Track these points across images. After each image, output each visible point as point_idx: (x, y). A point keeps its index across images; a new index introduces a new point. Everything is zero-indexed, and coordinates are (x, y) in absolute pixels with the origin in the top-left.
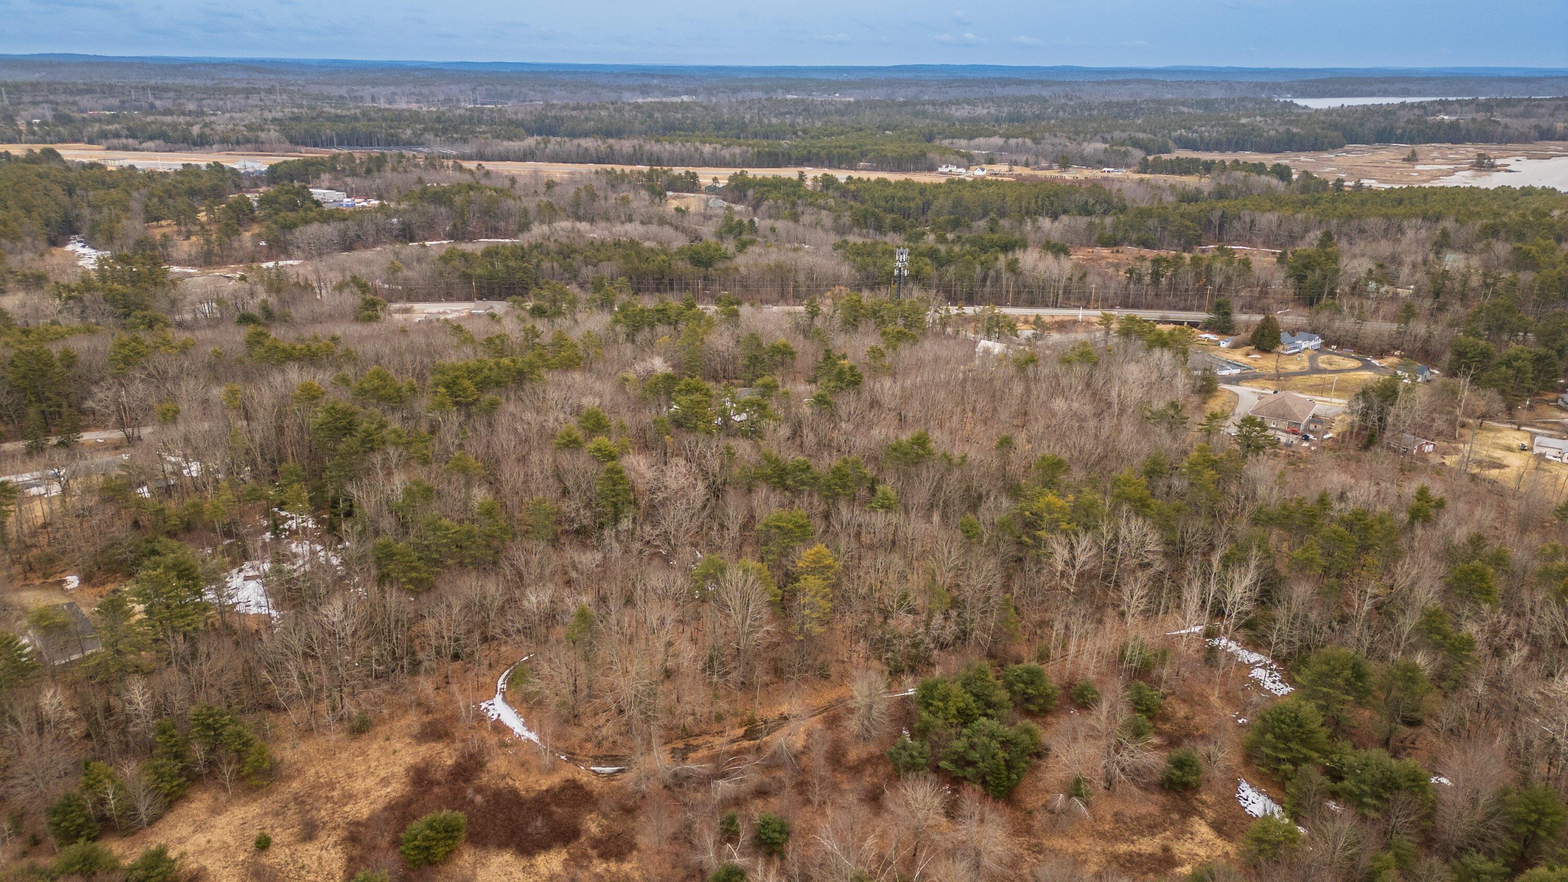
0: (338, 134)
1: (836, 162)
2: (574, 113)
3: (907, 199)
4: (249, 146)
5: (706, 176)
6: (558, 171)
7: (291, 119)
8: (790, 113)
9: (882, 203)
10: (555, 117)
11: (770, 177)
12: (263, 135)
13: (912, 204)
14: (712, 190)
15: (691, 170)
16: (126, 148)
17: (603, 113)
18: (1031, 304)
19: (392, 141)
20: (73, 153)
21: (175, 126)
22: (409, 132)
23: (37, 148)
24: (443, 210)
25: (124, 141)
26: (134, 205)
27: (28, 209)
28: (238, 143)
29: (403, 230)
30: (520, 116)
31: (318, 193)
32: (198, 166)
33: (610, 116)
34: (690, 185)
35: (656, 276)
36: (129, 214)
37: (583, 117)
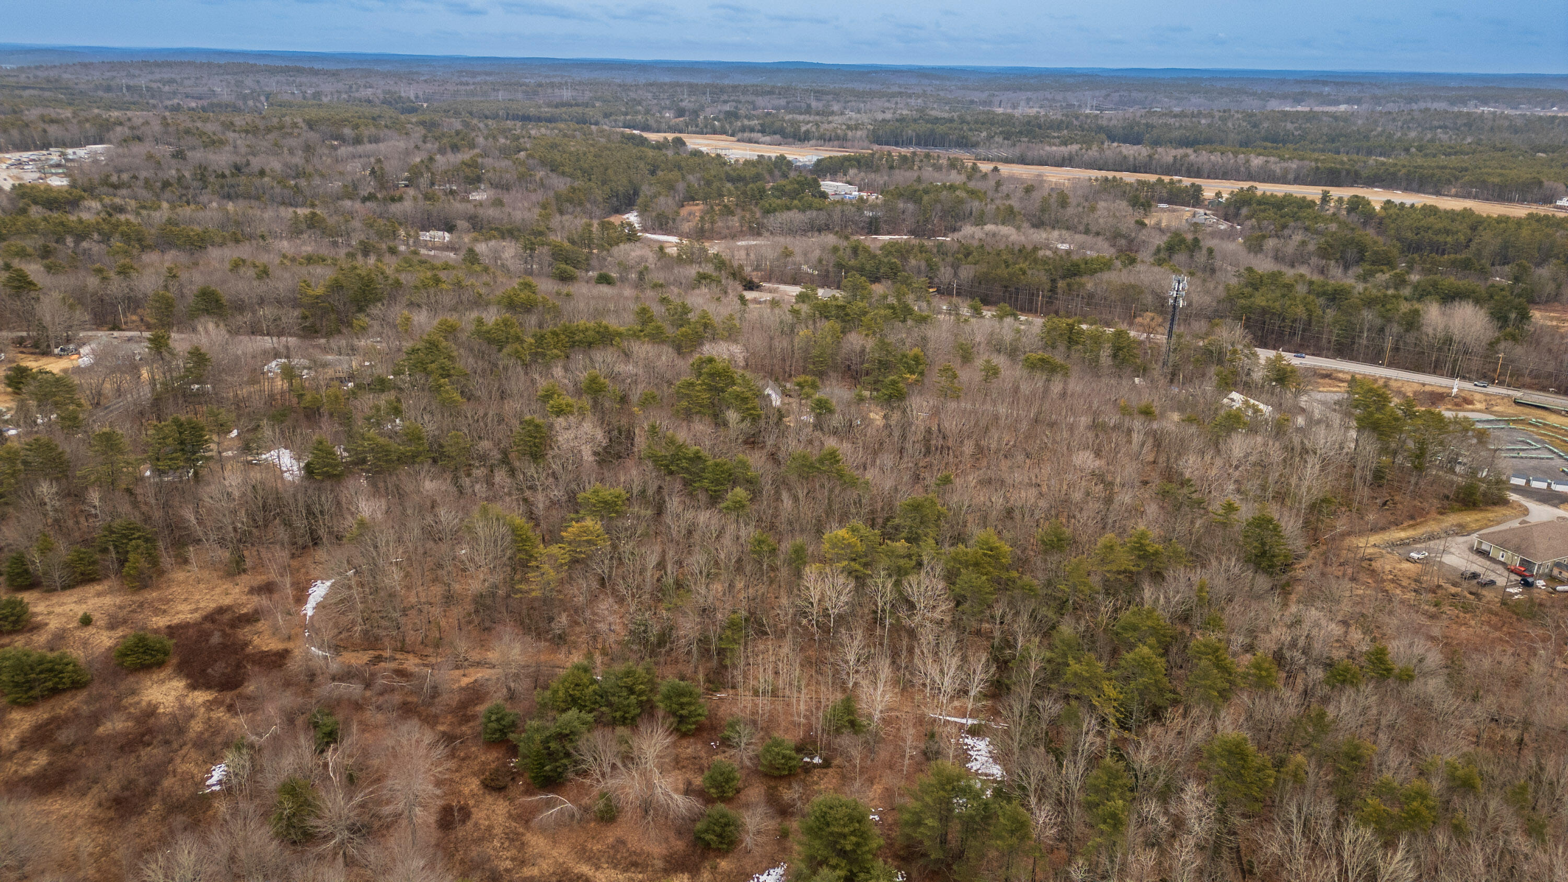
0: (918, 136)
1: (1415, 185)
2: (1172, 121)
3: (1447, 232)
4: (836, 143)
5: (1210, 189)
6: (1057, 176)
7: (897, 120)
8: (1444, 127)
9: (1409, 235)
10: (1147, 125)
11: (1280, 194)
12: (850, 133)
13: (1449, 239)
14: (1215, 205)
15: (1198, 181)
16: (750, 141)
17: (1203, 121)
18: (1417, 368)
19: (964, 143)
20: (696, 143)
21: (793, 123)
22: (984, 134)
23: (670, 136)
24: (911, 206)
25: (752, 135)
26: (681, 186)
27: (604, 183)
28: (830, 140)
29: (871, 223)
30: (1114, 122)
31: (828, 186)
32: (770, 158)
33: (1209, 126)
34: (1194, 198)
35: (1004, 283)
36: (672, 192)
37: (1177, 124)
